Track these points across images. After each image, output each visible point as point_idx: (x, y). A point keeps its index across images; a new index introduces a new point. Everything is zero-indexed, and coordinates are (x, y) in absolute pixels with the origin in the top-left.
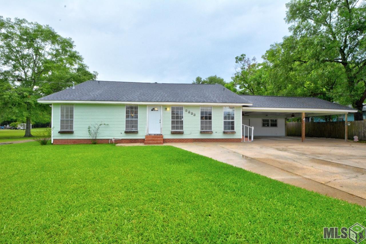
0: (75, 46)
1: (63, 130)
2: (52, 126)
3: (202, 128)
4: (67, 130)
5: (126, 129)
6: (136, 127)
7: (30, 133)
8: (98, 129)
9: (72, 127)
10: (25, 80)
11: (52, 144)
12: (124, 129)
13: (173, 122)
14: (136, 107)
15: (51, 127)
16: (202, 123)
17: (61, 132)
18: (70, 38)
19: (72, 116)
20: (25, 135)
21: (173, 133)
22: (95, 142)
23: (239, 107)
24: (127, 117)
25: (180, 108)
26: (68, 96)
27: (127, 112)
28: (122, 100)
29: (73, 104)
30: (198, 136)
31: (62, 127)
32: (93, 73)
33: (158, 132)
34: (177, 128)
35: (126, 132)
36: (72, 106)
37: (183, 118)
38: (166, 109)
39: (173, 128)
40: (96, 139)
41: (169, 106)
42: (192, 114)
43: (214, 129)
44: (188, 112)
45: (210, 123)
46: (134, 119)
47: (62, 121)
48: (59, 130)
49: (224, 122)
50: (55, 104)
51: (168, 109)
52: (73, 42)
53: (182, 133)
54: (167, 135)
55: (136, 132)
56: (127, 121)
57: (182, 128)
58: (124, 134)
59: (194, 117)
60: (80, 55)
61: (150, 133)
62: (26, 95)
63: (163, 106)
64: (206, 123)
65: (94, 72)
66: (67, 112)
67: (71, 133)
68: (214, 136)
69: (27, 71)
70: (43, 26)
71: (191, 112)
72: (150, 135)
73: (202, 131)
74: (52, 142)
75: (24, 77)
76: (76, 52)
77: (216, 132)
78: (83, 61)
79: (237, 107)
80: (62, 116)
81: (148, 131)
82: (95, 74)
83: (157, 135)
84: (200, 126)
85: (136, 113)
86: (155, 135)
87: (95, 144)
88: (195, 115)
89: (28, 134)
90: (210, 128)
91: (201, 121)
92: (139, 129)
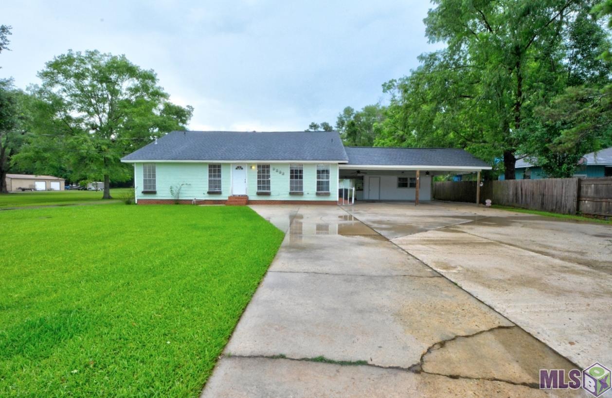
0: (158, 80)
1: (146, 190)
2: (136, 186)
3: (292, 188)
4: (150, 191)
5: (209, 189)
6: (220, 187)
7: (109, 194)
8: (180, 189)
9: (154, 187)
10: (100, 128)
11: (136, 204)
12: (207, 189)
13: (259, 182)
14: (219, 166)
15: (134, 187)
16: (291, 183)
17: (145, 193)
18: (151, 69)
19: (154, 176)
20: (104, 197)
21: (259, 194)
22: (177, 202)
23: (336, 164)
24: (210, 176)
25: (267, 166)
26: (150, 154)
27: (210, 171)
28: (204, 159)
29: (155, 163)
30: (287, 197)
31: (145, 187)
32: (187, 108)
33: (243, 193)
34: (264, 188)
35: (209, 193)
36: (153, 165)
37: (270, 177)
38: (251, 167)
39: (259, 188)
40: (178, 200)
41: (254, 164)
42: (280, 173)
43: (305, 190)
44: (275, 171)
45: (301, 183)
46: (217, 179)
47: (145, 181)
48: (142, 189)
49: (318, 182)
50: (137, 163)
51: (253, 167)
52: (156, 74)
53: (268, 194)
54: (253, 197)
55: (219, 193)
56: (209, 181)
57: (269, 188)
58: (207, 195)
59: (283, 176)
60: (164, 91)
61: (234, 194)
62: (105, 149)
63: (248, 164)
64: (296, 182)
65: (188, 106)
66: (149, 172)
67: (154, 193)
68: (306, 198)
69: (102, 117)
70: (118, 56)
71: (279, 170)
72: (234, 195)
73: (291, 191)
74: (136, 202)
75: (99, 124)
76: (159, 88)
77: (308, 193)
78: (170, 98)
79: (332, 164)
80: (145, 176)
81: (232, 191)
82: (189, 109)
83: (242, 196)
84: (289, 186)
85: (219, 171)
86: (239, 196)
87: (177, 204)
88: (283, 174)
89: (107, 196)
90: (301, 188)
91: (291, 181)
92: (223, 189)
